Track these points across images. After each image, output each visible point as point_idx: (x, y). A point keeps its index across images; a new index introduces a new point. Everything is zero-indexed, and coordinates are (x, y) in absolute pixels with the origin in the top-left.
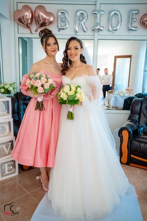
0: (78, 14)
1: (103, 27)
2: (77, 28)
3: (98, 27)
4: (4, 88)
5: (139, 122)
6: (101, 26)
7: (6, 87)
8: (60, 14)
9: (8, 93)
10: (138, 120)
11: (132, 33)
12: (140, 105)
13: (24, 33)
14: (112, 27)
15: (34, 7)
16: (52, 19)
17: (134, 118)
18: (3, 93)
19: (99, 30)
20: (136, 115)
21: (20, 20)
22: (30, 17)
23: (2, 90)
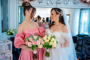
1: (62, 2)
2: (48, 2)
3: (59, 2)
4: (9, 32)
5: (82, 51)
6: (61, 2)
7: (11, 31)
9: (12, 35)
10: (81, 49)
11: (76, 5)
12: (82, 42)
14: (66, 2)
17: (79, 49)
18: (9, 35)
19: (60, 3)
20: (80, 47)
23: (9, 33)
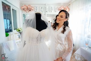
0: (41, 7)
3: (46, 11)
8: (35, 7)
13: (24, 13)
15: (27, 5)
16: (33, 9)
21: (23, 9)
22: (26, 8)
23: (18, 30)
